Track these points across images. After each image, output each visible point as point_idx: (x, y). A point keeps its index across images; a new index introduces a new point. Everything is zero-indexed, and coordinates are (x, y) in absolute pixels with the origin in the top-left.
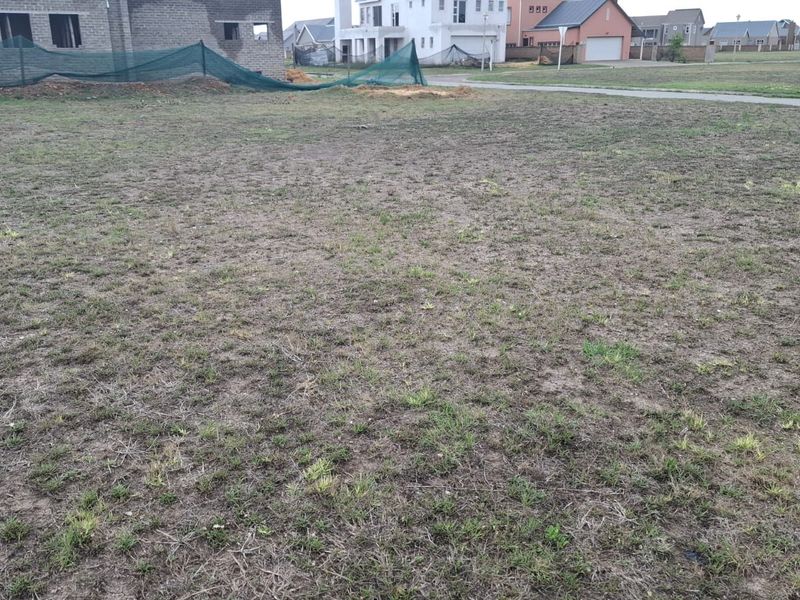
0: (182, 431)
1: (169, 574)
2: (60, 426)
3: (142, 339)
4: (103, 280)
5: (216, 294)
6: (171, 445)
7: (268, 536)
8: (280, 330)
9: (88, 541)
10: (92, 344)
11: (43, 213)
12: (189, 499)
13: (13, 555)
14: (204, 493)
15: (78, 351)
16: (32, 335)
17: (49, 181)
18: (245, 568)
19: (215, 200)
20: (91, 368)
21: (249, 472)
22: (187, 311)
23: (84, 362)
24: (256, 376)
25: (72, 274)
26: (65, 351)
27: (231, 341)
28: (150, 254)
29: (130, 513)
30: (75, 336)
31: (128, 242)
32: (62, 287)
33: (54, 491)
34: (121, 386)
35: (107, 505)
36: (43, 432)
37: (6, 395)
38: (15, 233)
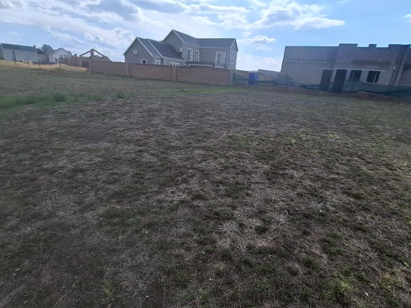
0: (406, 263)
2: (340, 222)
3: (387, 200)
4: (370, 165)
9: (342, 295)
10: (361, 191)
11: (348, 133)
13: (306, 274)
15: (354, 192)
16: (337, 177)
17: (353, 123)
20: (359, 202)
23: (356, 198)
25: (357, 158)
26: (349, 189)
28: (395, 161)
30: (355, 184)
31: (384, 153)
32: (352, 162)
33: (331, 253)
34: (373, 218)
35: (355, 280)
36: (332, 221)
37: (321, 197)
38: (338, 137)
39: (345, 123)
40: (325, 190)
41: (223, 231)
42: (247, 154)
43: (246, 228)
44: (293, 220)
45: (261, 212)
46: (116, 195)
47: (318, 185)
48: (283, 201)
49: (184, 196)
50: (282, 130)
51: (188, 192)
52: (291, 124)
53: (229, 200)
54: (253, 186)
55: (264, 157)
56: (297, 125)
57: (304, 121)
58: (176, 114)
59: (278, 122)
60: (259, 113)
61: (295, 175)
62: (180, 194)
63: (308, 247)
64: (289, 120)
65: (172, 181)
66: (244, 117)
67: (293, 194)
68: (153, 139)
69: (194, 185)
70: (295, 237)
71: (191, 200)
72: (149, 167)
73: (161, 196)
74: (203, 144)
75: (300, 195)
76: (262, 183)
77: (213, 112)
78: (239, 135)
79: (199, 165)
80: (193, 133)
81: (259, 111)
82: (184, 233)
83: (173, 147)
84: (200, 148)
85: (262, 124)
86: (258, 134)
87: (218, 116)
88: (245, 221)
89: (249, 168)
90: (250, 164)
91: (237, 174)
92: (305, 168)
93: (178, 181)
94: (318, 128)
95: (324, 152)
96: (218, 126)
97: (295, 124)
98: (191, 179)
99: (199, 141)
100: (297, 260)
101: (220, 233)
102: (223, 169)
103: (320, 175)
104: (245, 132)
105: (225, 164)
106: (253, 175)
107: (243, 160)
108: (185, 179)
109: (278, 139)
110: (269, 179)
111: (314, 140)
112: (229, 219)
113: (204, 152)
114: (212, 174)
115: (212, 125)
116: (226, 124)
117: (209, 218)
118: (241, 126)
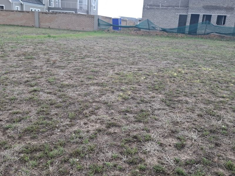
37: (218, 116)
38: (210, 70)
39: (210, 59)
40: (219, 110)
41: (147, 150)
42: (139, 87)
43: (166, 146)
44: (203, 136)
45: (173, 132)
46: (27, 131)
47: (211, 107)
48: (188, 122)
49: (98, 126)
50: (161, 66)
51: (100, 122)
52: (165, 62)
53: (142, 125)
54: (156, 112)
55: (156, 88)
56: (171, 62)
57: (175, 58)
58: (55, 57)
59: (153, 60)
60: (133, 54)
61: (189, 101)
62: (93, 124)
63: (223, 155)
64: (162, 59)
65: (80, 114)
66: (122, 57)
67: (195, 116)
68: (43, 80)
69: (102, 114)
70: (210, 148)
71: (106, 129)
72: (51, 104)
73: (76, 128)
74: (95, 81)
75: (200, 116)
76: (163, 109)
77: (91, 54)
78: (125, 72)
79: (100, 99)
80: (81, 73)
81: (132, 52)
82: (112, 157)
83: (68, 86)
84: (93, 84)
85: (141, 63)
86: (141, 70)
87: (97, 57)
88: (162, 141)
89: (147, 98)
90: (146, 94)
91: (138, 103)
92: (195, 95)
93: (86, 113)
94: (190, 64)
95: (204, 81)
96: (102, 66)
97: (169, 62)
98: (98, 111)
99: (90, 79)
100: (220, 166)
101: (145, 153)
102: (124, 100)
103: (209, 99)
104: (129, 70)
105: (124, 96)
106: (153, 103)
107: (138, 92)
108: (92, 111)
109: (161, 74)
110: (168, 106)
111: (191, 73)
112: (148, 140)
113: (99, 88)
114: (115, 105)
115: (96, 65)
116: (108, 64)
117: (130, 141)
118: (123, 65)
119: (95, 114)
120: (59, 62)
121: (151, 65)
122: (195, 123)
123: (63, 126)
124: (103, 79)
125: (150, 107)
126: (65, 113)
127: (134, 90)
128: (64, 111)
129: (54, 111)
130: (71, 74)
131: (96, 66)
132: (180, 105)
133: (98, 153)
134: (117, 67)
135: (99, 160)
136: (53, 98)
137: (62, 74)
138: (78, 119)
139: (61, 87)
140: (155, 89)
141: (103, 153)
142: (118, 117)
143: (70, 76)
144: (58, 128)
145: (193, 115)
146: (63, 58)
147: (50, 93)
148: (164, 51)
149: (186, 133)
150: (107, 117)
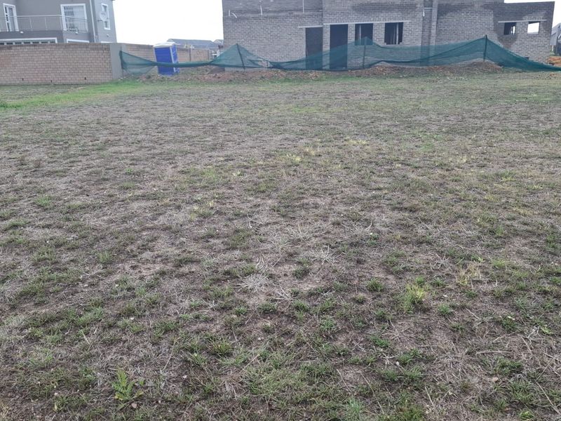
0: (480, 259)
1: (474, 335)
2: (398, 241)
3: (449, 204)
4: (420, 170)
5: (500, 186)
6: (472, 265)
7: (548, 335)
8: (554, 214)
9: (420, 302)
11: (378, 135)
12: (486, 299)
13: (375, 298)
14: (498, 298)
15: (406, 205)
16: (378, 193)
17: (380, 119)
18: (531, 349)
19: (494, 134)
20: (416, 215)
21: (532, 294)
22: (479, 193)
23: (411, 211)
24: (534, 239)
25: (400, 165)
26: (399, 203)
27: (513, 215)
28: (451, 159)
29: (445, 296)
31: (434, 152)
32: (394, 172)
33: (397, 272)
34: (435, 227)
35: (431, 288)
36: (388, 241)
37: (366, 220)
38: (364, 143)
39: (369, 121)
40: (368, 211)
41: (249, 288)
42: (229, 191)
43: (280, 277)
44: (339, 252)
45: (291, 255)
47: (356, 207)
48: (316, 237)
49: (158, 267)
50: (271, 146)
51: (162, 261)
52: (280, 137)
53: (237, 253)
54: (263, 230)
55: (262, 189)
56: (292, 136)
57: (301, 128)
59: (256, 136)
60: (213, 127)
61: (320, 203)
62: (149, 265)
63: (367, 274)
64: (274, 130)
65: (120, 253)
66: (190, 137)
67: (327, 226)
68: (23, 203)
69: (163, 246)
70: (347, 268)
71: (174, 269)
72: (58, 246)
73: (118, 277)
74: (139, 192)
75: (336, 224)
76: (275, 223)
77: (117, 138)
78: (198, 167)
79: (155, 222)
80: (104, 180)
81: (210, 124)
82: (191, 306)
83: (82, 208)
84: (137, 198)
85: (230, 144)
86: (232, 160)
87: (133, 143)
88: (273, 270)
89: (245, 208)
90: (243, 202)
91: (230, 220)
92: (331, 192)
93: (132, 251)
94: (329, 136)
95: (349, 165)
96: (147, 159)
97: (287, 136)
98: (154, 243)
99: (127, 189)
100: (360, 289)
101: (245, 292)
102: (202, 219)
103: (355, 195)
104: (206, 161)
105: (201, 211)
106: (256, 216)
107: (228, 201)
108: (143, 246)
109: (271, 161)
110: (283, 216)
111: (329, 153)
112: (249, 274)
113: (150, 203)
114: (187, 229)
115: (133, 160)
116: (161, 154)
117: (219, 280)
118: (193, 153)
119: (149, 249)
120: (49, 163)
121: (251, 147)
122: (327, 236)
123: (93, 277)
124: (154, 186)
125: (252, 222)
126: (91, 257)
127: (221, 199)
128: (87, 254)
129: (66, 257)
130: (83, 184)
131: (134, 162)
132: (303, 213)
133: (165, 305)
134: (180, 158)
135: (168, 315)
136: (58, 234)
137: (63, 187)
138: (118, 263)
139: (68, 213)
140: (261, 192)
141: (175, 304)
142: (193, 247)
143: (81, 188)
144: (83, 281)
145: (325, 225)
146: (55, 154)
147: (48, 226)
148: (280, 114)
149: (312, 253)
150: (173, 251)
